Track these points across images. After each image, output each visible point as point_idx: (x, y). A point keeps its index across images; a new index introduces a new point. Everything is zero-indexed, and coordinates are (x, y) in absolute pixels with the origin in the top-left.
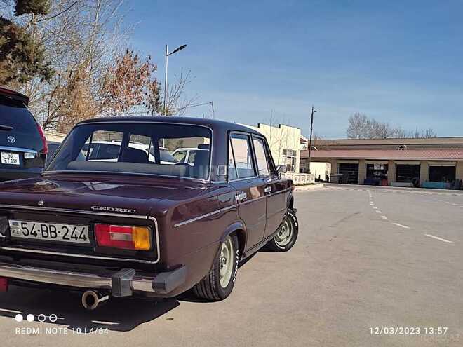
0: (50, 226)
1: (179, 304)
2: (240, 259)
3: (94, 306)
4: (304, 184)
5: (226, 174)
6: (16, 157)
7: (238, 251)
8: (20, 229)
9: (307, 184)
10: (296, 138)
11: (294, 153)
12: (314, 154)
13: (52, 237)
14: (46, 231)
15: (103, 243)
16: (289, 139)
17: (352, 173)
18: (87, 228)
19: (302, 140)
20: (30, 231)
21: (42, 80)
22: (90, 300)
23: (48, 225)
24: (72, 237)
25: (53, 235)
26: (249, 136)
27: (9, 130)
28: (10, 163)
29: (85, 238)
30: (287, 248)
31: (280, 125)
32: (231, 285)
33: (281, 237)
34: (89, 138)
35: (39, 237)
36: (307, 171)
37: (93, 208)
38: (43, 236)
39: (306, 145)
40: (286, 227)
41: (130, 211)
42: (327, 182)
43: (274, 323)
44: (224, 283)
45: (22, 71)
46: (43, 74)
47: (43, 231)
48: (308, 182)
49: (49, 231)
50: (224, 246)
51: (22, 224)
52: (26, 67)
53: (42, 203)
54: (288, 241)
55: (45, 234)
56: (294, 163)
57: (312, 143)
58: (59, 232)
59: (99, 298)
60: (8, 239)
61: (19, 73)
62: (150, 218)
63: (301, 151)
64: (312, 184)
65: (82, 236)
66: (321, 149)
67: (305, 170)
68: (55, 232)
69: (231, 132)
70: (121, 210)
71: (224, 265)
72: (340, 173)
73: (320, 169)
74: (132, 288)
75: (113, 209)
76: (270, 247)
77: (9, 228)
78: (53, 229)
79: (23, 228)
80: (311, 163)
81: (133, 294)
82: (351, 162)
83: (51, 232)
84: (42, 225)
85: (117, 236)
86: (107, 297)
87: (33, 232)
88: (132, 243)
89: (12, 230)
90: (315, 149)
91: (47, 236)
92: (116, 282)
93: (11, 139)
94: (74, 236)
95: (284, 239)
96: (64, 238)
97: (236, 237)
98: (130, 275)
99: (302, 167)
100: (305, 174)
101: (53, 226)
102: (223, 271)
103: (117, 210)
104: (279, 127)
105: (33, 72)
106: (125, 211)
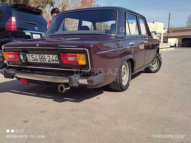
0: (43, 56)
1: (103, 92)
2: (132, 73)
3: (64, 91)
4: (165, 48)
5: (124, 32)
6: (39, 36)
7: (131, 69)
8: (31, 58)
9: (166, 48)
10: (162, 27)
11: (160, 34)
12: (170, 35)
13: (44, 61)
14: (41, 58)
15: (64, 62)
16: (158, 28)
17: (188, 42)
18: (57, 56)
19: (164, 28)
20: (35, 59)
21: (51, 6)
22: (62, 89)
23: (41, 55)
24: (52, 61)
25: (44, 60)
26: (136, 16)
27: (35, 24)
28: (37, 38)
29: (57, 61)
30: (156, 71)
31: (154, 22)
32: (128, 85)
33: (153, 66)
34: (63, 21)
35: (39, 61)
36: (167, 42)
37: (59, 46)
38: (40, 61)
39: (166, 30)
40: (156, 62)
41: (75, 46)
42: (176, 47)
43: (148, 101)
44: (124, 84)
45: (43, 3)
46: (51, 4)
47: (40, 58)
48: (167, 47)
49: (42, 58)
50: (124, 66)
51: (32, 55)
52: (44, 1)
53: (38, 45)
54: (157, 68)
55: (41, 60)
56: (160, 39)
57: (169, 30)
58: (47, 59)
59: (66, 88)
60: (27, 63)
61: (41, 4)
62: (85, 49)
63: (164, 34)
64: (169, 48)
65: (56, 60)
66: (173, 32)
67: (165, 41)
68: (45, 58)
69: (127, 13)
70: (71, 46)
71: (124, 76)
72: (182, 42)
73: (173, 41)
74: (78, 83)
75: (68, 46)
76: (148, 70)
77: (27, 58)
78: (44, 57)
79: (32, 58)
80: (168, 39)
81: (79, 86)
82: (188, 37)
83: (43, 59)
84: (39, 56)
85: (70, 59)
86: (69, 88)
87: (36, 59)
88: (77, 62)
89: (28, 58)
90: (171, 32)
91: (42, 61)
92: (70, 80)
93: (36, 28)
94: (53, 60)
95: (155, 67)
96: (49, 61)
97: (130, 62)
98: (77, 76)
99: (164, 41)
100: (166, 44)
101: (44, 56)
102: (123, 78)
103: (70, 46)
104: (154, 23)
105: (47, 3)
106: (73, 46)
